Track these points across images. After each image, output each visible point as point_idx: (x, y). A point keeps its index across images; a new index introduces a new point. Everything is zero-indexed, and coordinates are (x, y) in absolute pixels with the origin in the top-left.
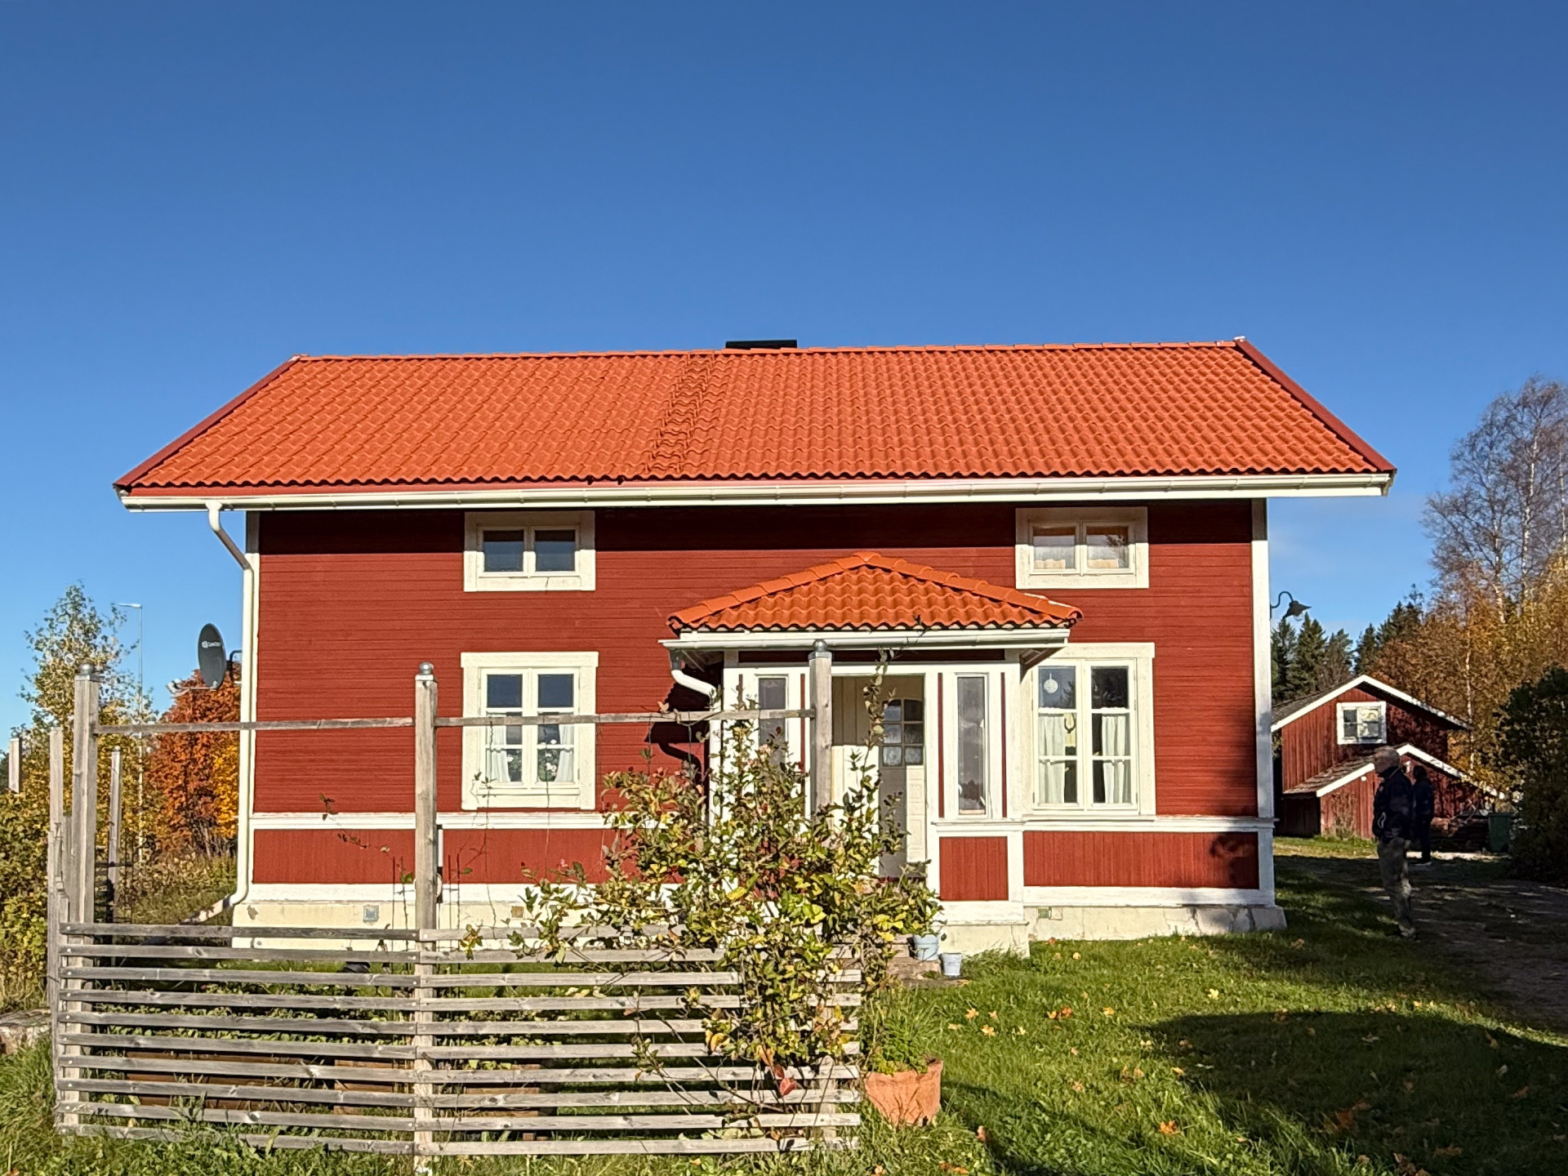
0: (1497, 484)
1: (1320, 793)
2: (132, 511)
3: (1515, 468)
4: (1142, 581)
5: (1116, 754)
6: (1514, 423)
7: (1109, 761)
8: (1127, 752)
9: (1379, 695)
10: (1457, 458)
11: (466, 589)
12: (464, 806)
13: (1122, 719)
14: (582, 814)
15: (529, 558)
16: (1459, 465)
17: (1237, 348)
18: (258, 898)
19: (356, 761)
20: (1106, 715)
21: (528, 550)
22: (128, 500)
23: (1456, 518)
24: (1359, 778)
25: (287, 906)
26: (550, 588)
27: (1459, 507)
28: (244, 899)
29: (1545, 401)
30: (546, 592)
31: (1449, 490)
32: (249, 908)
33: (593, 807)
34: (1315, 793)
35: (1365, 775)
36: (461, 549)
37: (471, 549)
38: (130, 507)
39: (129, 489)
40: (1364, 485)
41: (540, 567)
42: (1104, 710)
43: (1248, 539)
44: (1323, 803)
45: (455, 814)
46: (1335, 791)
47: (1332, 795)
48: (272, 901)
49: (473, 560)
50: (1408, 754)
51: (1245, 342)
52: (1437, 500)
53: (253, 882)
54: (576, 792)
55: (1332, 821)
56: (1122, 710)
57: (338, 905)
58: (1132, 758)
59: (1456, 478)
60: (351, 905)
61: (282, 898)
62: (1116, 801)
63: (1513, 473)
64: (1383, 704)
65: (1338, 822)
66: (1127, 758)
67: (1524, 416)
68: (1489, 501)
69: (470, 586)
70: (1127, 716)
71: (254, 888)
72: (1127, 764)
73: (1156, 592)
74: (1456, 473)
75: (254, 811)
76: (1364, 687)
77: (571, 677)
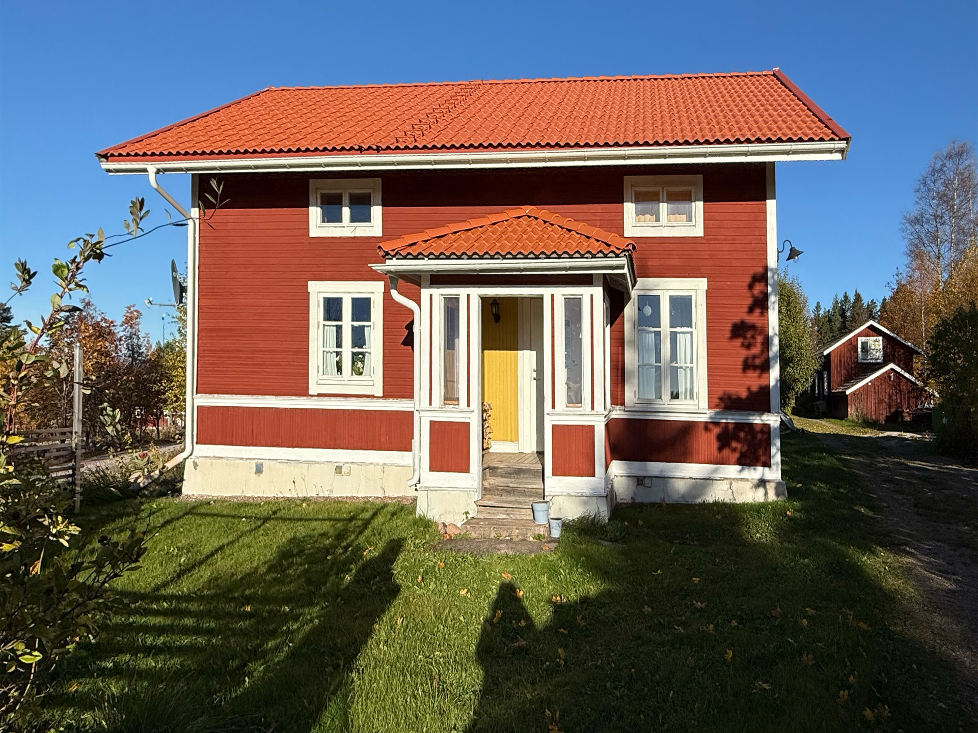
0: (938, 205)
1: (848, 392)
2: (110, 174)
3: (945, 195)
4: (699, 232)
5: (685, 363)
6: (945, 169)
7: (681, 368)
8: (692, 362)
9: (879, 333)
10: (918, 191)
11: (311, 235)
12: (310, 393)
13: (688, 335)
14: (375, 400)
15: (346, 211)
16: (919, 195)
17: (774, 75)
18: (199, 455)
19: (252, 358)
20: (680, 333)
21: (345, 206)
22: (105, 165)
23: (918, 227)
24: (867, 383)
25: (214, 461)
26: (357, 235)
27: (918, 221)
28: (191, 455)
29: (960, 154)
30: (355, 237)
31: (914, 211)
32: (194, 462)
33: (381, 395)
34: (845, 392)
35: (870, 382)
36: (307, 206)
37: (313, 206)
38: (108, 171)
39: (106, 157)
40: (830, 151)
41: (353, 220)
42: (678, 329)
43: (764, 199)
44: (849, 398)
45: (305, 398)
46: (855, 391)
47: (854, 393)
48: (206, 457)
49: (315, 213)
50: (892, 369)
51: (779, 71)
52: (908, 216)
53: (197, 443)
54: (372, 383)
55: (854, 410)
56: (689, 330)
57: (241, 461)
58: (695, 365)
59: (917, 203)
60: (249, 461)
61: (212, 456)
62: (686, 398)
63: (944, 198)
64: (881, 338)
65: (857, 410)
66: (691, 365)
67: (949, 164)
68: (934, 216)
69: (312, 234)
70: (691, 333)
71: (198, 447)
72: (692, 368)
73: (708, 240)
74: (917, 200)
75: (197, 393)
76: (871, 327)
77: (369, 299)
